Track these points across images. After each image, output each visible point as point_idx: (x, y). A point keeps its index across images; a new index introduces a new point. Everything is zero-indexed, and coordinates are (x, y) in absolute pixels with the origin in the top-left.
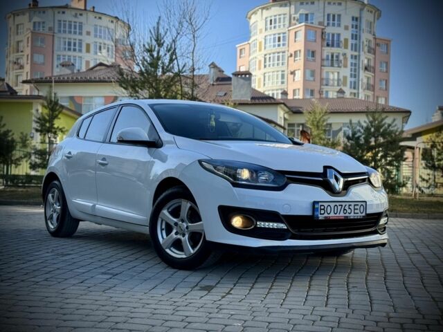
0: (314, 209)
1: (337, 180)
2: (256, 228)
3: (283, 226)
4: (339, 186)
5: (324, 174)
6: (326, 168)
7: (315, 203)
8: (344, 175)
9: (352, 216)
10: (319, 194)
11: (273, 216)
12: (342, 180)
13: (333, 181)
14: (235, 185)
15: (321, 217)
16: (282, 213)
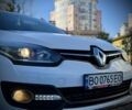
0: (85, 81)
1: (101, 56)
2: (34, 101)
3: (58, 97)
4: (103, 61)
5: (91, 52)
6: (92, 47)
7: (85, 76)
8: (106, 53)
9: (113, 84)
10: (88, 68)
11: (49, 89)
12: (105, 56)
13: (98, 57)
14: (15, 63)
15: (90, 88)
16: (57, 86)
